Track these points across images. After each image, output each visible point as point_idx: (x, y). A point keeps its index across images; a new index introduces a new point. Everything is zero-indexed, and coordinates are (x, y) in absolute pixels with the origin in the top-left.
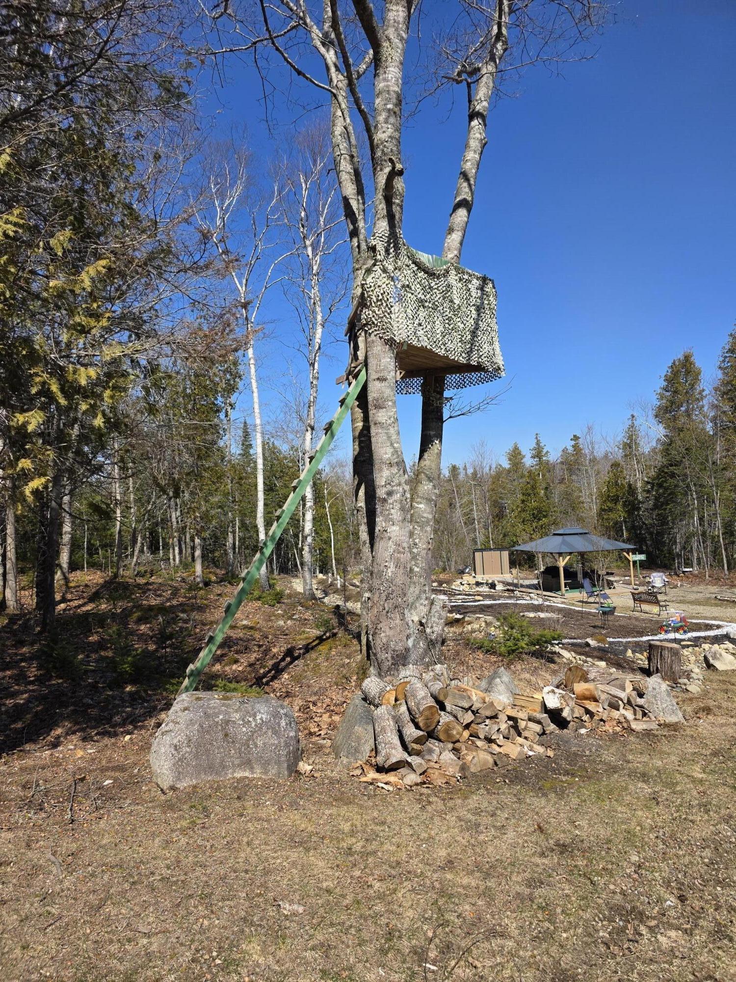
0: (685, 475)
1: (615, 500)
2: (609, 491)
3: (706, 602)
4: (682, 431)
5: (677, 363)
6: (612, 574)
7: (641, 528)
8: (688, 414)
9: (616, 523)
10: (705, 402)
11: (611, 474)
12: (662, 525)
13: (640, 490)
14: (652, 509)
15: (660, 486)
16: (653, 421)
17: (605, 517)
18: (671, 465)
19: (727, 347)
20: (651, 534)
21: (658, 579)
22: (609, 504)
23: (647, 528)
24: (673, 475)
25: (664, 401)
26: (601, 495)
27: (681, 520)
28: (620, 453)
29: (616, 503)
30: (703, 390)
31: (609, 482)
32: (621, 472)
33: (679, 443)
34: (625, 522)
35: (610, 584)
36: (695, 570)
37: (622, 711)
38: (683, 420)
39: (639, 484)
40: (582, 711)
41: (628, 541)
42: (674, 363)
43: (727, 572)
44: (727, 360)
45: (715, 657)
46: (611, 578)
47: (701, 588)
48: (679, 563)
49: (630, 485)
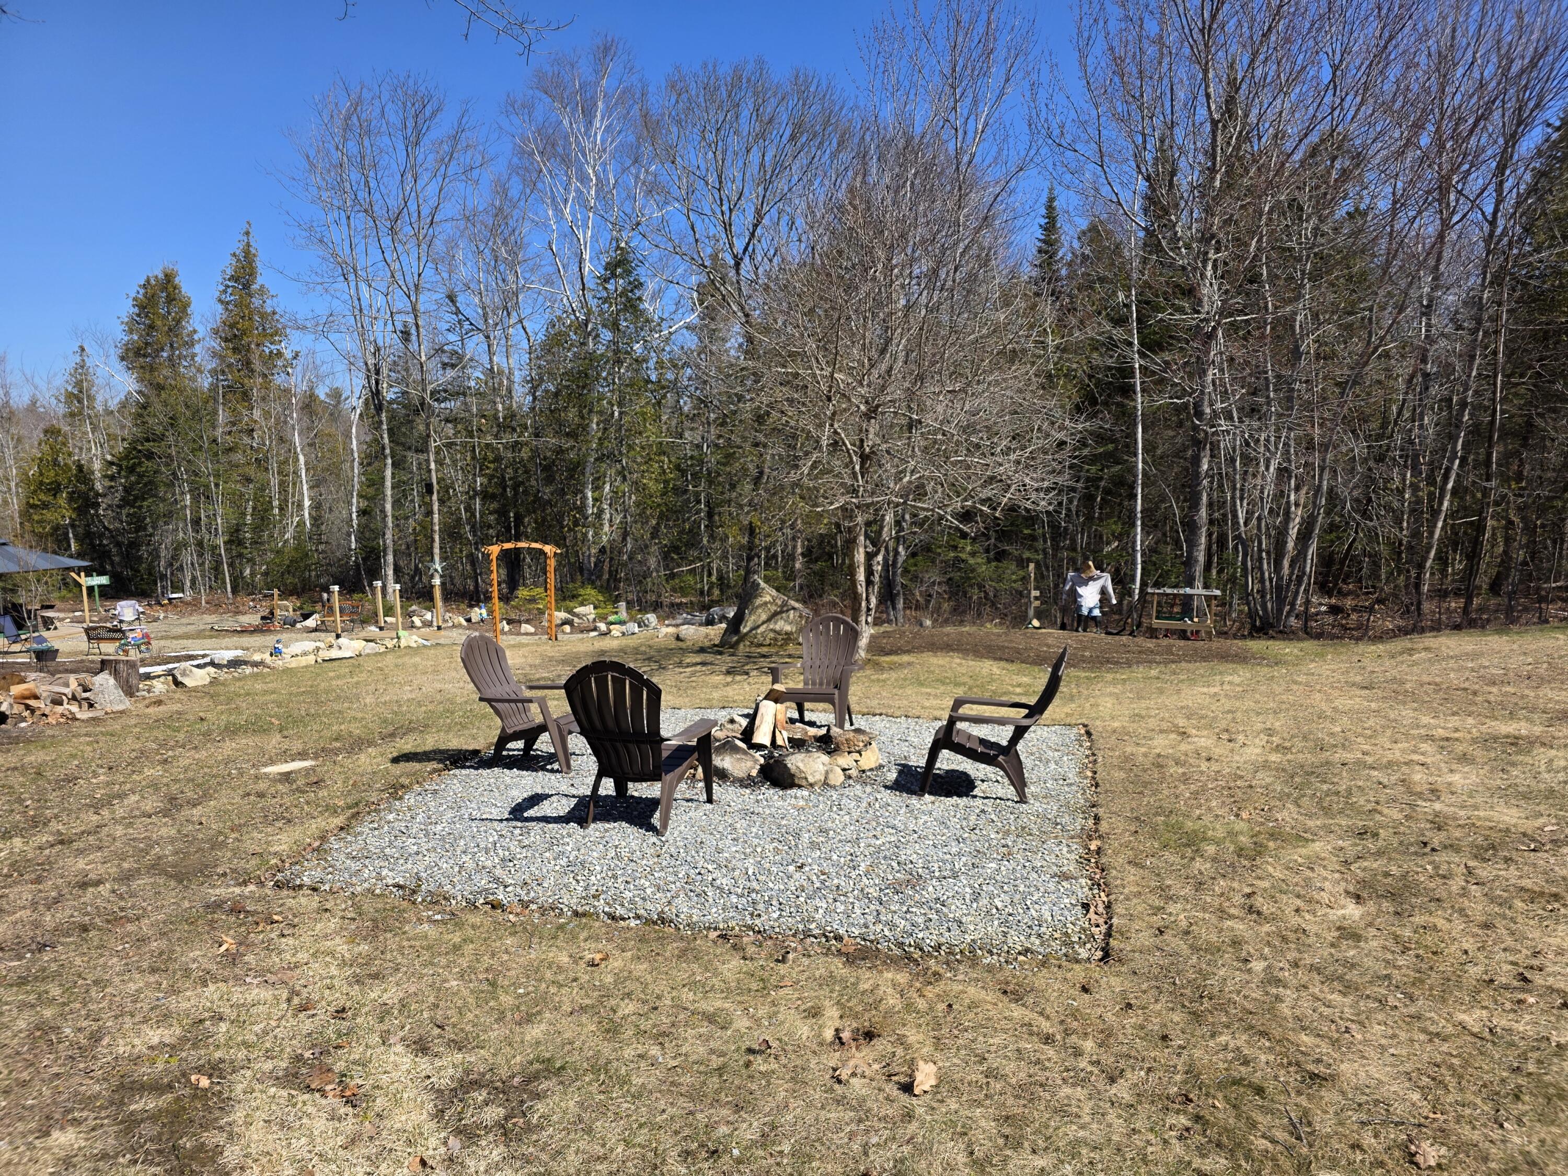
0: (170, 456)
1: (55, 489)
2: (41, 474)
3: (199, 635)
4: (163, 388)
5: (153, 282)
6: (51, 607)
7: (101, 536)
8: (172, 362)
9: (56, 528)
10: (197, 349)
11: (46, 448)
12: (137, 531)
13: (98, 475)
14: (119, 506)
15: (131, 470)
16: (120, 366)
17: (36, 517)
18: (148, 440)
19: (230, 272)
20: (118, 544)
21: (127, 609)
22: (42, 497)
23: (113, 537)
24: (150, 456)
25: (136, 337)
26: (25, 480)
27: (166, 523)
28: (62, 409)
29: (55, 495)
30: (195, 331)
31: (41, 460)
32: (64, 444)
33: (159, 407)
34: (73, 526)
35: (48, 623)
36: (188, 595)
37: (66, 706)
38: (166, 372)
39: (97, 466)
40: (23, 707)
41: (80, 555)
42: (148, 281)
43: (230, 595)
44: (230, 290)
45: (184, 674)
46: (50, 614)
47: (194, 618)
48: (163, 587)
49: (80, 467)
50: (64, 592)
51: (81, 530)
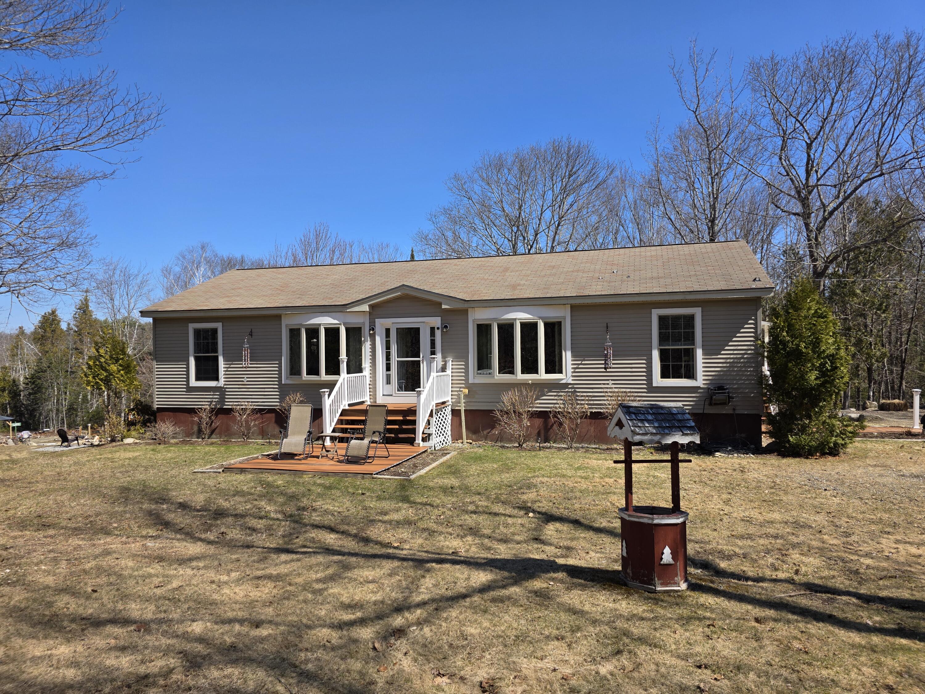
7: (21, 407)
9: (3, 405)
12: (35, 405)
13: (21, 383)
14: (28, 395)
20: (27, 410)
21: (25, 434)
23: (25, 407)
24: (40, 378)
27: (46, 402)
29: (3, 392)
32: (8, 372)
34: (9, 403)
36: (50, 429)
39: (21, 379)
42: (45, 314)
48: (41, 427)
49: (14, 381)
50: (3, 429)
51: (12, 405)
